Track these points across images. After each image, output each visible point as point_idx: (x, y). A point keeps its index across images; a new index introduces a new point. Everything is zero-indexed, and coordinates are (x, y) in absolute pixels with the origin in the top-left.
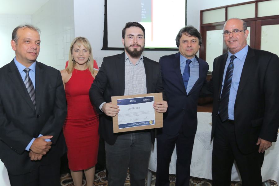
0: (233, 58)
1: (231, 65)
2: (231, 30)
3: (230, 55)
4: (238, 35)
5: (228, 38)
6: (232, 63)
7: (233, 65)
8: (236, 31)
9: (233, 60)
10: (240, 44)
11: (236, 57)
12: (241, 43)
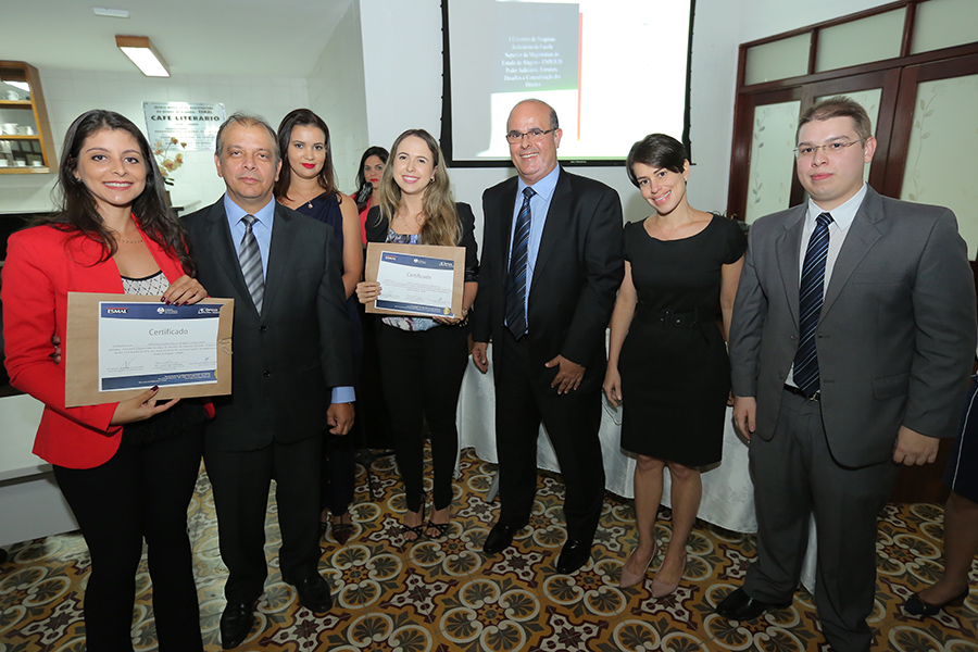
0: (529, 193)
1: (525, 211)
2: (524, 130)
3: (522, 185)
4: (540, 142)
5: (519, 145)
6: (526, 206)
7: (529, 211)
8: (535, 131)
9: (529, 200)
10: (543, 161)
11: (535, 193)
12: (547, 159)
